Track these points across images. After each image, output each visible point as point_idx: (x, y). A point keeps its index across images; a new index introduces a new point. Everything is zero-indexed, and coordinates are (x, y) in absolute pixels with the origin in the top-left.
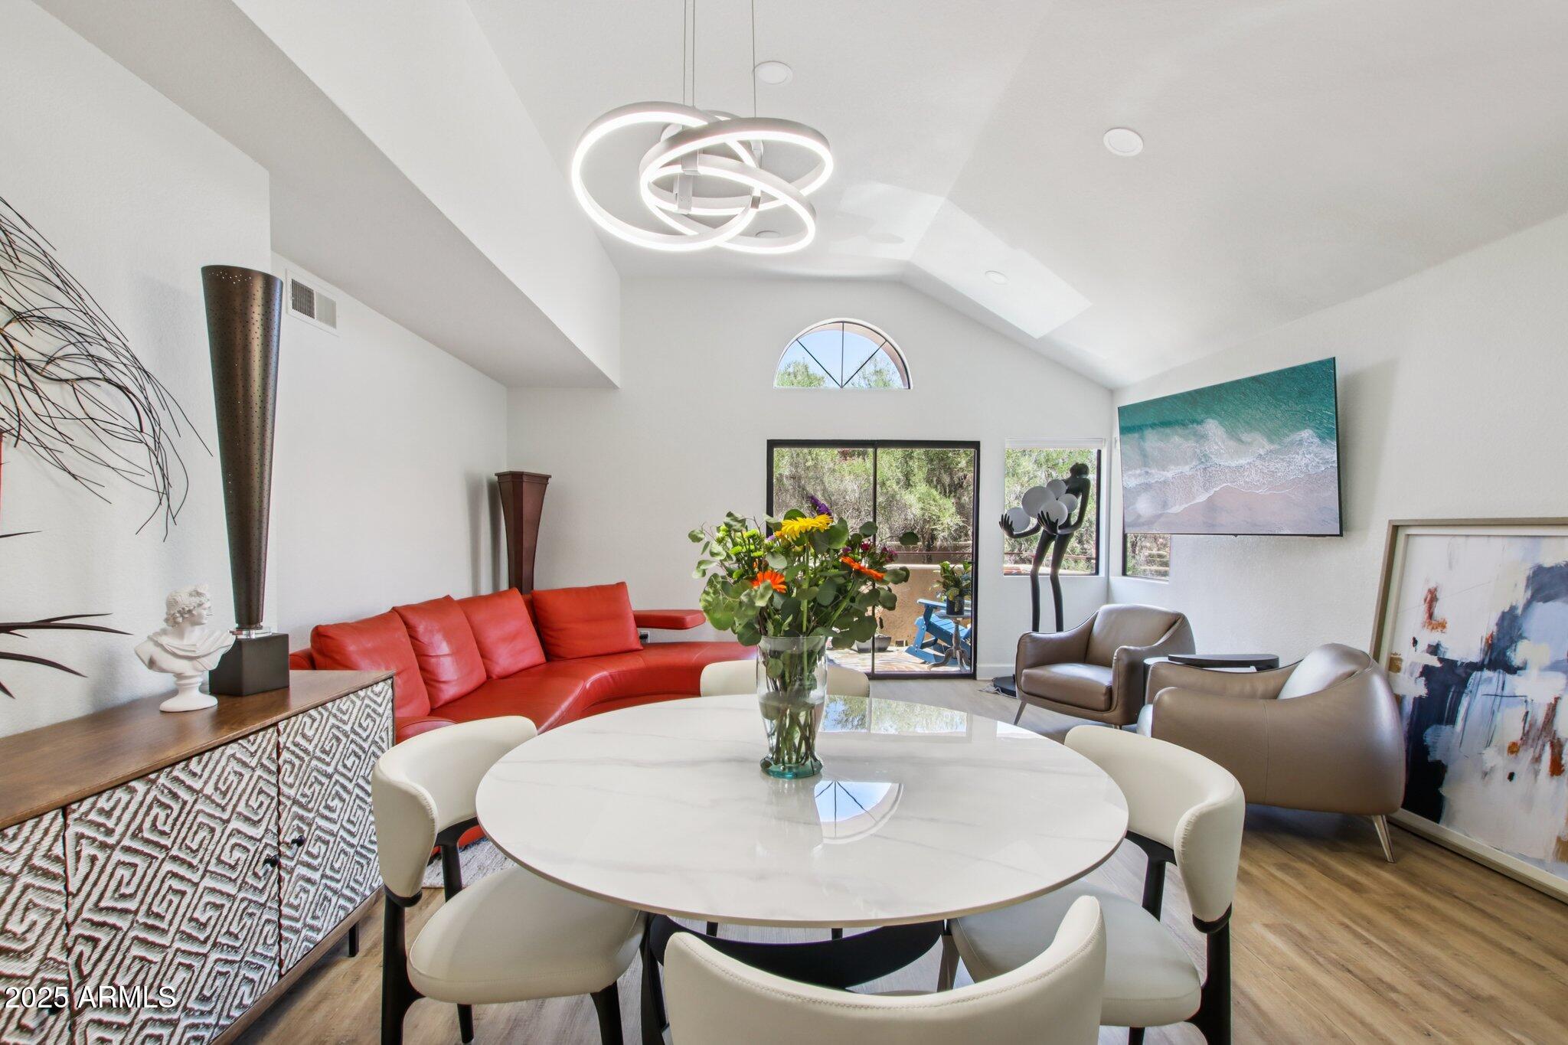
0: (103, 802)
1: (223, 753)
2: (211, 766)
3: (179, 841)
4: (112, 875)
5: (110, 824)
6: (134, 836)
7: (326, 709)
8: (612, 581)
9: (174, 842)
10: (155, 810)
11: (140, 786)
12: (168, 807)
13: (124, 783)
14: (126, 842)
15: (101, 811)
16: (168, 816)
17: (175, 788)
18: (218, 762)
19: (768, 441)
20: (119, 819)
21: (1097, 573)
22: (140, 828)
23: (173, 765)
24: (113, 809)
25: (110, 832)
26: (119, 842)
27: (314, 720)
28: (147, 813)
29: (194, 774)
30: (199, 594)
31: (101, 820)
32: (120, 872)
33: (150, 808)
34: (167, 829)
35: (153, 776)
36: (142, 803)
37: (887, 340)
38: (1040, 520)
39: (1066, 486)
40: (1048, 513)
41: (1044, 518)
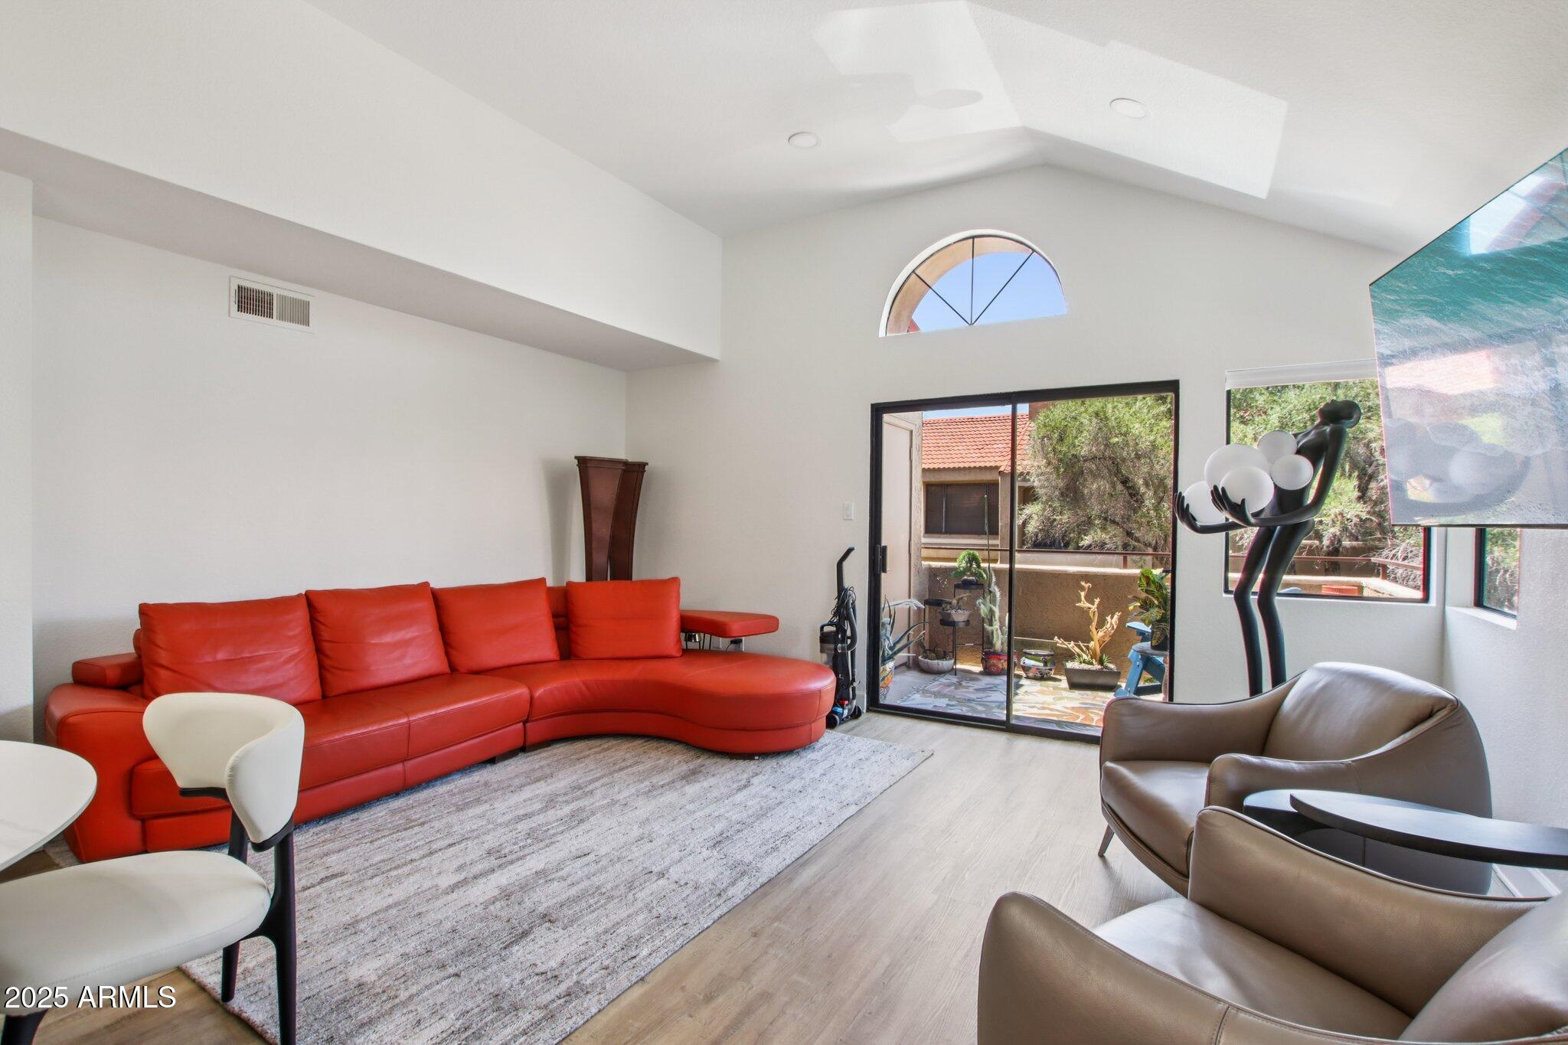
8: (665, 575)
19: (872, 405)
21: (1426, 599)
37: (1034, 251)
38: (1214, 501)
39: (1298, 443)
40: (1223, 489)
41: (1220, 498)
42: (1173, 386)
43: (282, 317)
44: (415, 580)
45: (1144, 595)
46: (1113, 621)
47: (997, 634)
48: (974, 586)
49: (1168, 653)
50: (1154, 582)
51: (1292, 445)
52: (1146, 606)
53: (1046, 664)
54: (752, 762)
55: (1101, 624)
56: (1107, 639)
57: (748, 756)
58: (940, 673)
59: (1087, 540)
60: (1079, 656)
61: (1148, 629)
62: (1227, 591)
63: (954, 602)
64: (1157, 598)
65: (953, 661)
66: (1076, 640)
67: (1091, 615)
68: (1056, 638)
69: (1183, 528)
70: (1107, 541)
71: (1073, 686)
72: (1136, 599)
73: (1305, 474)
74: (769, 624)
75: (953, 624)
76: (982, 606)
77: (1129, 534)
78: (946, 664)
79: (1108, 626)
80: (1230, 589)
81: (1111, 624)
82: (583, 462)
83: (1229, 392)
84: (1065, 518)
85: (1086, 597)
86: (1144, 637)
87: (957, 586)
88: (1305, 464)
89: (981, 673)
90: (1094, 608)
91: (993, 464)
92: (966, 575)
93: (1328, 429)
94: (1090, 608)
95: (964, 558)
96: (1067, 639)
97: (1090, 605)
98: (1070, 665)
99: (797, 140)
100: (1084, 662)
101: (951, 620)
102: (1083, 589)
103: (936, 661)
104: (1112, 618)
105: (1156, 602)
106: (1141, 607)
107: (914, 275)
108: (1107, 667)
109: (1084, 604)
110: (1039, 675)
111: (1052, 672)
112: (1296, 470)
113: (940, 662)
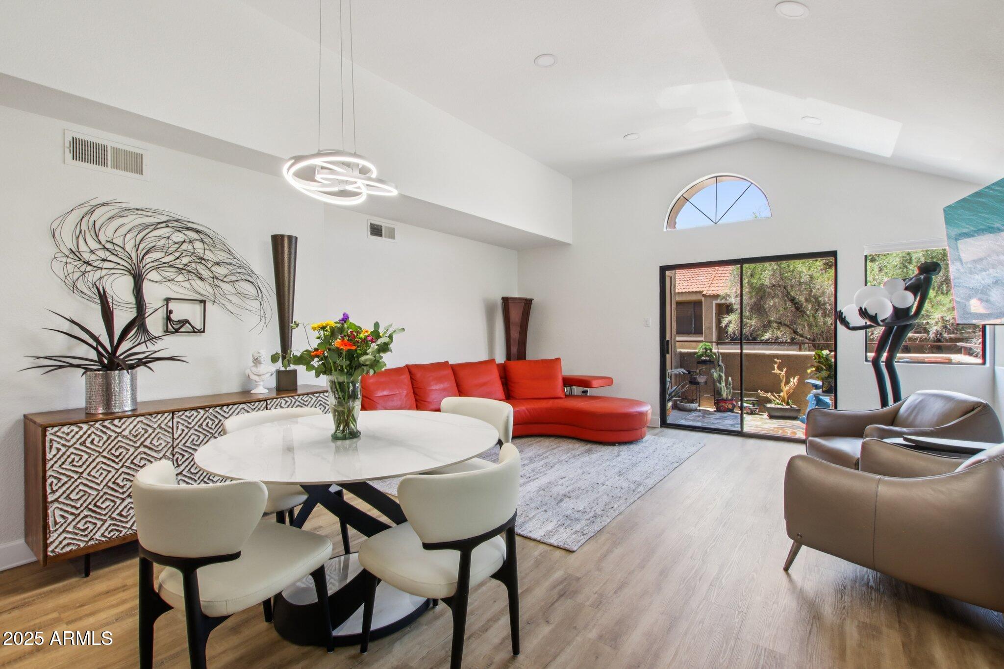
0: (187, 413)
1: (238, 407)
2: (233, 410)
3: (218, 432)
4: (190, 437)
5: (190, 421)
6: (199, 426)
7: (295, 399)
8: (553, 357)
9: (216, 432)
10: (208, 420)
11: (202, 412)
12: (213, 420)
13: (195, 409)
14: (196, 427)
15: (186, 416)
16: (213, 423)
17: (216, 414)
18: (236, 409)
19: (660, 267)
20: (193, 420)
21: (984, 363)
22: (201, 424)
23: (216, 406)
24: (191, 416)
25: (190, 423)
26: (193, 427)
27: (287, 402)
28: (205, 420)
29: (225, 412)
30: (259, 353)
31: (187, 419)
32: (193, 437)
33: (206, 419)
34: (213, 427)
35: (207, 409)
36: (202, 417)
37: (752, 183)
38: (860, 314)
39: (906, 284)
40: (865, 309)
41: (863, 313)
42: (834, 254)
43: (386, 237)
44: (442, 360)
45: (816, 364)
46: (794, 381)
47: (724, 389)
48: (708, 363)
49: (833, 395)
50: (823, 357)
51: (902, 285)
52: (819, 369)
53: (754, 406)
54: (615, 447)
55: (787, 383)
56: (791, 391)
57: (612, 444)
58: (690, 410)
59: (767, 336)
60: (774, 401)
61: (819, 383)
62: (867, 360)
63: (698, 371)
64: (825, 365)
65: (697, 404)
66: (772, 392)
67: (781, 377)
68: (759, 391)
69: (841, 328)
70: (780, 336)
71: (771, 417)
72: (812, 366)
73: (909, 300)
74: (608, 381)
75: (698, 383)
76: (715, 374)
77: (795, 332)
78: (694, 406)
79: (792, 383)
80: (869, 359)
81: (794, 382)
82: (506, 300)
83: (866, 256)
84: (753, 323)
85: (778, 367)
86: (816, 387)
87: (699, 363)
88: (910, 296)
89: (715, 411)
90: (783, 373)
91: (697, 290)
92: (704, 356)
93: (922, 277)
94: (780, 374)
95: (702, 347)
96: (767, 392)
97: (779, 372)
98: (769, 405)
99: (628, 137)
100: (778, 404)
101: (696, 381)
102: (776, 363)
103: (688, 404)
104: (794, 379)
105: (824, 368)
106: (816, 370)
107: (682, 197)
108: (791, 407)
109: (776, 371)
110: (750, 412)
111: (757, 410)
112: (904, 298)
113: (691, 404)
